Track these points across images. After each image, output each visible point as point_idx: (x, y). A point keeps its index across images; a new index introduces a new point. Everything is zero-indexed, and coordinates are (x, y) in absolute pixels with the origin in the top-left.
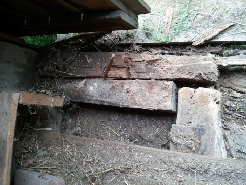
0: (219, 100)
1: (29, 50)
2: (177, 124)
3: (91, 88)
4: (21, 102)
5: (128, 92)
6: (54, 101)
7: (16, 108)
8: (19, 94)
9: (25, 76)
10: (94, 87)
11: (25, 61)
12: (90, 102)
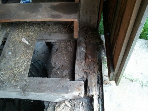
0: (80, 96)
1: (96, 25)
2: (69, 81)
3: (83, 49)
4: (75, 22)
5: (81, 62)
6: (76, 35)
7: (72, 21)
8: (77, 21)
9: (86, 24)
10: (83, 50)
11: (92, 23)
12: (77, 49)
